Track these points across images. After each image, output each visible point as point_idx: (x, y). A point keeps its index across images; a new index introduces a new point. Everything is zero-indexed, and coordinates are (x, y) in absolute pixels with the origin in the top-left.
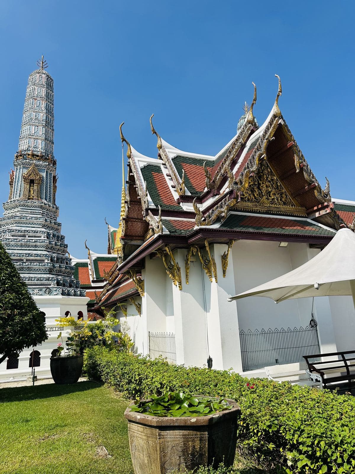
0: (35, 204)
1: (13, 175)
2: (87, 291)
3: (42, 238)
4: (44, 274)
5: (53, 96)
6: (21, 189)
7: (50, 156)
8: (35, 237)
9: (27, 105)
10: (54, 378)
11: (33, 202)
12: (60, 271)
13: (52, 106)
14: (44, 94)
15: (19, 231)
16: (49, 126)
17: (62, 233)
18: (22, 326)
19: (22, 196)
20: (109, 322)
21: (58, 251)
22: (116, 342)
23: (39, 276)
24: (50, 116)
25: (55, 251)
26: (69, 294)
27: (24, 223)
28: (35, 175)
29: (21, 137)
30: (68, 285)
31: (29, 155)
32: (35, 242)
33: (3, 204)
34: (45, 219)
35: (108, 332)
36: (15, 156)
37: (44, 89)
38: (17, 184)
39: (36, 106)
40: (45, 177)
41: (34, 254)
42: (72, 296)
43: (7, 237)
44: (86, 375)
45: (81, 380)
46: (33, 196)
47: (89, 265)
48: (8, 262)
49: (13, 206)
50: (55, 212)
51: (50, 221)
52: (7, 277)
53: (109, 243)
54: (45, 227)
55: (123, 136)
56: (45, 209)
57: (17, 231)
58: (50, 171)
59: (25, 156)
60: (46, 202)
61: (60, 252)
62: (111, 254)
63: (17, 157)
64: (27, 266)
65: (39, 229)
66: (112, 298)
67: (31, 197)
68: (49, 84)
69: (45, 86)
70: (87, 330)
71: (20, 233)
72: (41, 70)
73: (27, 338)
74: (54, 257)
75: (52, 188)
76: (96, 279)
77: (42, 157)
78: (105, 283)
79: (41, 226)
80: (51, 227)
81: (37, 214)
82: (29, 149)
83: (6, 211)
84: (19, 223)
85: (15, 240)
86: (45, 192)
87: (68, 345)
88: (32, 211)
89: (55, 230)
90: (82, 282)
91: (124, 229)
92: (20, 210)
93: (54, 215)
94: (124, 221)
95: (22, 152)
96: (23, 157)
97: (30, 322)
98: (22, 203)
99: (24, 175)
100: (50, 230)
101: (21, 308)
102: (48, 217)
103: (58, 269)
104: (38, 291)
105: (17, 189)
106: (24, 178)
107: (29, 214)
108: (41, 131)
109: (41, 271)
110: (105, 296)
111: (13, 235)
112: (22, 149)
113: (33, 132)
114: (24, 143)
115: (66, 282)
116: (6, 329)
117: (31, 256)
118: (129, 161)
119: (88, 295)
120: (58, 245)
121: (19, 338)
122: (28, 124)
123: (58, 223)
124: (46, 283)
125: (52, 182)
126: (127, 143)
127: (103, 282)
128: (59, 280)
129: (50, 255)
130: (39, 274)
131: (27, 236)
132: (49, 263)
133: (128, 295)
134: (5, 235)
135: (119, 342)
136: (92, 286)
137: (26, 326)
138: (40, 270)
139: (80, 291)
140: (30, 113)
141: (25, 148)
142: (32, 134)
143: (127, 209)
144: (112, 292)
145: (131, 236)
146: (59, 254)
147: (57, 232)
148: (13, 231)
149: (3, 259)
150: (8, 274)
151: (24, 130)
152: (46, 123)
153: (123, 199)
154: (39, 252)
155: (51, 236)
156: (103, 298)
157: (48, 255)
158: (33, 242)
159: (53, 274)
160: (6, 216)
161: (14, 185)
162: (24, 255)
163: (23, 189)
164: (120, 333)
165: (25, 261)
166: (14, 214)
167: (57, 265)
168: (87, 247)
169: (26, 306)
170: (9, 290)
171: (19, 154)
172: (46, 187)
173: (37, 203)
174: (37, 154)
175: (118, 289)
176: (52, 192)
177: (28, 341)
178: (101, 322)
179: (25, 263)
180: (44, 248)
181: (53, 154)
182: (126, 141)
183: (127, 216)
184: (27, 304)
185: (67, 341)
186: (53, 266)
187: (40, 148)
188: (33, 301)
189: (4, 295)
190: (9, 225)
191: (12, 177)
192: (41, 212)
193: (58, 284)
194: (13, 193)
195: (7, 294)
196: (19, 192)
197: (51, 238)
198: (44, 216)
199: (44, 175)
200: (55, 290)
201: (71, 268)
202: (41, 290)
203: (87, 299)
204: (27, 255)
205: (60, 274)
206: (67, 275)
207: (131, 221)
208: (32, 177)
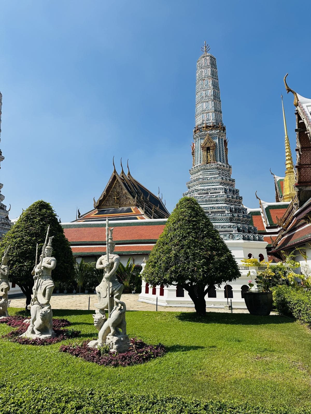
0: (213, 166)
1: (194, 147)
2: (264, 236)
3: (221, 193)
4: (226, 222)
5: (217, 73)
6: (201, 156)
7: (220, 124)
8: (215, 193)
9: (198, 87)
10: (248, 309)
11: (210, 166)
12: (239, 220)
13: (217, 81)
14: (209, 73)
15: (203, 189)
16: (217, 99)
17: (236, 187)
18: (220, 264)
19: (202, 162)
20: (290, 264)
21: (234, 203)
22: (299, 283)
23: (223, 224)
24: (217, 90)
25: (232, 203)
26: (249, 239)
27: (206, 183)
28: (210, 143)
29: (196, 114)
30: (247, 231)
31: (204, 127)
32: (216, 197)
33: (190, 170)
34: (222, 177)
35: (290, 274)
36: (194, 131)
37: (209, 69)
38: (197, 153)
39: (205, 85)
40: (218, 143)
41: (217, 207)
42: (252, 240)
43: (195, 196)
44: (276, 310)
45: (272, 313)
46: (210, 161)
47: (261, 213)
48: (203, 214)
49: (196, 171)
50: (229, 171)
51: (226, 178)
52: (204, 226)
53: (277, 192)
54: (222, 184)
55: (288, 87)
56: (220, 170)
57: (202, 190)
58: (221, 137)
59: (201, 130)
60: (221, 163)
61: (237, 204)
62: (279, 202)
63: (195, 131)
64: (212, 216)
65: (218, 187)
66: (289, 243)
67: (209, 161)
68: (213, 64)
69: (210, 66)
70: (270, 271)
71: (204, 191)
72: (205, 54)
73: (225, 274)
74: (233, 209)
75: (224, 151)
76: (269, 226)
77: (214, 126)
78: (279, 229)
79: (219, 184)
80: (227, 183)
81: (215, 174)
82: (203, 123)
83: (192, 176)
84: (202, 183)
85: (201, 197)
86: (219, 156)
87: (257, 282)
88: (211, 172)
89: (230, 186)
90: (258, 229)
91: (297, 176)
92: (202, 173)
93: (228, 173)
94: (296, 169)
95: (199, 127)
96: (200, 130)
97: (226, 261)
98: (202, 167)
99: (202, 145)
100: (226, 186)
101: (217, 250)
102: (224, 176)
103: (237, 218)
104: (223, 237)
105: (198, 157)
106: (202, 147)
107: (209, 175)
108: (211, 105)
109: (224, 220)
110: (280, 241)
111: (199, 193)
112: (198, 124)
113: (205, 108)
114: (199, 119)
115: (245, 229)
116: (209, 266)
117: (215, 208)
118: (296, 110)
119: (266, 239)
120: (234, 198)
121: (219, 273)
122: (200, 102)
123: (232, 180)
124: (229, 230)
125: (224, 146)
126: (293, 92)
127: (277, 228)
128: (239, 227)
129: (229, 207)
130: (222, 222)
131: (209, 193)
132: (229, 213)
133: (307, 240)
134: (194, 194)
135: (302, 283)
136: (267, 232)
137: (223, 265)
138: (222, 219)
139: (258, 236)
140: (201, 93)
141: (200, 123)
142: (204, 110)
143: (299, 156)
144: (288, 237)
145: (305, 182)
146: (236, 205)
147: (232, 187)
148: (199, 191)
149: (199, 212)
150: (204, 224)
151: (198, 108)
152: (214, 97)
153: (287, 148)
154: (220, 205)
155: (228, 191)
156: (280, 243)
157: (227, 207)
158: (215, 198)
159: (233, 223)
160: (192, 179)
161: (195, 154)
162: (209, 208)
163: (202, 157)
164: (302, 275)
165: (210, 213)
166: (198, 177)
167: (236, 215)
168: (257, 198)
169: (221, 249)
170: (207, 235)
171: (196, 129)
172: (220, 151)
173: (214, 165)
174: (210, 125)
175: (293, 234)
176: (224, 154)
177: (227, 276)
178: (282, 265)
179: (211, 214)
180: (223, 201)
181: (222, 122)
182: (291, 91)
183: (299, 164)
184: (221, 247)
185: (255, 279)
186: (233, 215)
187: (211, 120)
188: (226, 244)
189: (204, 240)
190: (195, 186)
191: (193, 148)
192: (218, 172)
193: (239, 230)
194: (195, 161)
195: (206, 239)
196: (199, 159)
197: (228, 193)
198: (220, 175)
199: (217, 141)
200: (237, 236)
201: (248, 217)
202: (226, 236)
203: (265, 244)
204: (211, 208)
205: (239, 222)
206: (244, 223)
207: (304, 168)
208: (208, 145)
